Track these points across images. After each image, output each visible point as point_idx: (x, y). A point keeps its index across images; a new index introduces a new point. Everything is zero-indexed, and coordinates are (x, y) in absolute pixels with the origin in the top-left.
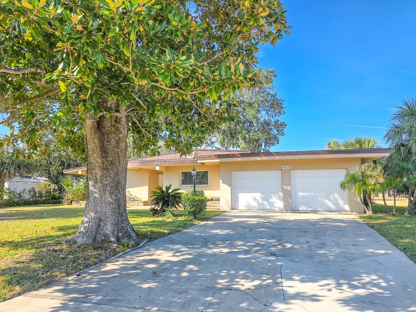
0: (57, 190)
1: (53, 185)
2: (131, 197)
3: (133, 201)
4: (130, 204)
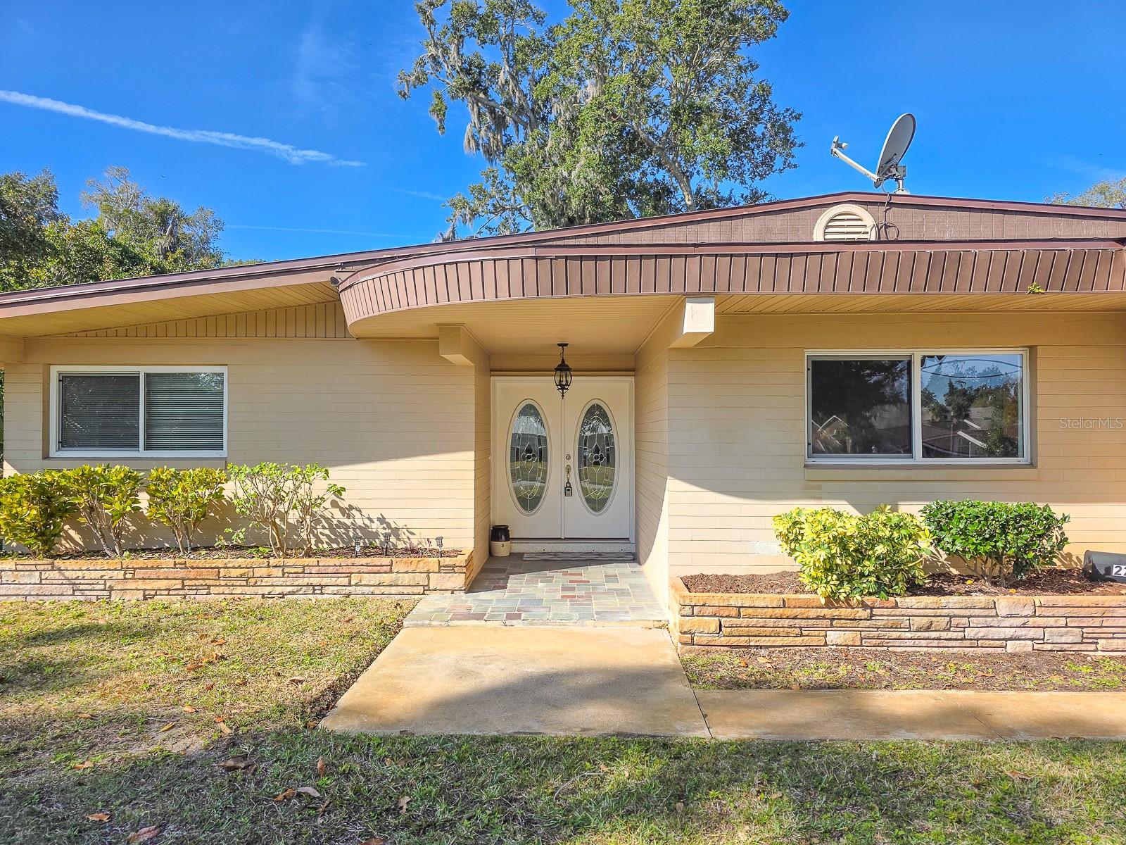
2: (348, 522)
3: (386, 560)
4: (367, 579)
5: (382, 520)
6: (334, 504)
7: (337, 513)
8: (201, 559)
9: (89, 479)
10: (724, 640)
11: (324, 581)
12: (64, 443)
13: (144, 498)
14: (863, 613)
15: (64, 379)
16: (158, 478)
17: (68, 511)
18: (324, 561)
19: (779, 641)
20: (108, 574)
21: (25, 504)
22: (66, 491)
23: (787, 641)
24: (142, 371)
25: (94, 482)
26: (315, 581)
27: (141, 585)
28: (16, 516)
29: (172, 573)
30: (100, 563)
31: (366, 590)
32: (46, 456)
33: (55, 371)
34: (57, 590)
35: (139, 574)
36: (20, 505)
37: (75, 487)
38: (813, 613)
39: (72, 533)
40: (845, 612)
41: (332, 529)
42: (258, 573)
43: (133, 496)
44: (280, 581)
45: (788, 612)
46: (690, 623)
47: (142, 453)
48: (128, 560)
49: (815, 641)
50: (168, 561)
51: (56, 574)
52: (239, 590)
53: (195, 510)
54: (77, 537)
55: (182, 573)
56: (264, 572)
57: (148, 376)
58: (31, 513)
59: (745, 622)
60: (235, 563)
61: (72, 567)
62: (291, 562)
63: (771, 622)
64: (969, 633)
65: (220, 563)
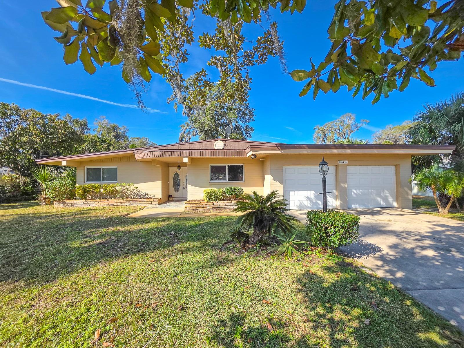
0: (29, 184)
1: (23, 177)
2: (139, 193)
3: (144, 199)
4: (141, 203)
5: (145, 193)
6: (137, 190)
7: (137, 192)
8: (112, 200)
9: (92, 186)
10: (192, 209)
11: (133, 203)
12: (87, 180)
13: (102, 190)
14: (212, 204)
15: (88, 169)
16: (104, 186)
17: (88, 192)
18: (133, 200)
19: (200, 208)
20: (95, 202)
21: (81, 191)
22: (88, 189)
23: (201, 208)
24: (102, 167)
25: (93, 187)
26: (132, 203)
27: (101, 204)
28: (79, 193)
29: (107, 202)
30: (94, 200)
31: (141, 204)
32: (84, 183)
33: (86, 167)
34: (86, 205)
35: (101, 202)
36: (80, 191)
37: (90, 188)
38: (205, 204)
39: (89, 196)
40: (210, 204)
41: (136, 195)
42: (122, 202)
43: (100, 189)
44: (126, 203)
45: (201, 204)
46: (187, 206)
47: (102, 182)
48: (99, 200)
49: (205, 208)
50: (106, 200)
51: (86, 202)
52: (119, 205)
53: (111, 191)
54: (90, 197)
55: (109, 202)
56: (123, 202)
57: (103, 168)
58: (82, 192)
59: (195, 206)
60: (118, 200)
61: (89, 201)
62: (128, 200)
63: (199, 206)
64: (228, 206)
65: (115, 200)
